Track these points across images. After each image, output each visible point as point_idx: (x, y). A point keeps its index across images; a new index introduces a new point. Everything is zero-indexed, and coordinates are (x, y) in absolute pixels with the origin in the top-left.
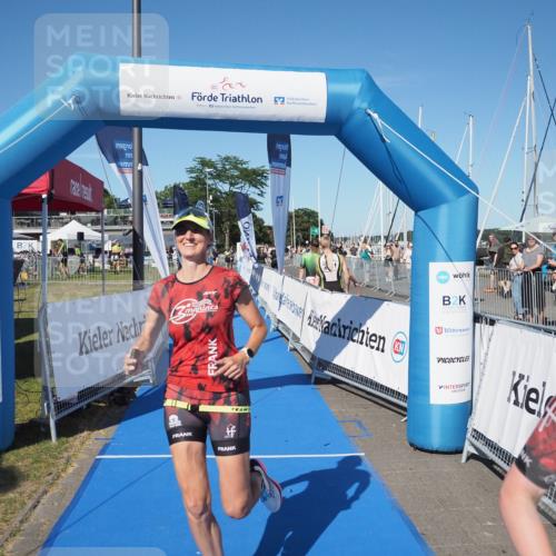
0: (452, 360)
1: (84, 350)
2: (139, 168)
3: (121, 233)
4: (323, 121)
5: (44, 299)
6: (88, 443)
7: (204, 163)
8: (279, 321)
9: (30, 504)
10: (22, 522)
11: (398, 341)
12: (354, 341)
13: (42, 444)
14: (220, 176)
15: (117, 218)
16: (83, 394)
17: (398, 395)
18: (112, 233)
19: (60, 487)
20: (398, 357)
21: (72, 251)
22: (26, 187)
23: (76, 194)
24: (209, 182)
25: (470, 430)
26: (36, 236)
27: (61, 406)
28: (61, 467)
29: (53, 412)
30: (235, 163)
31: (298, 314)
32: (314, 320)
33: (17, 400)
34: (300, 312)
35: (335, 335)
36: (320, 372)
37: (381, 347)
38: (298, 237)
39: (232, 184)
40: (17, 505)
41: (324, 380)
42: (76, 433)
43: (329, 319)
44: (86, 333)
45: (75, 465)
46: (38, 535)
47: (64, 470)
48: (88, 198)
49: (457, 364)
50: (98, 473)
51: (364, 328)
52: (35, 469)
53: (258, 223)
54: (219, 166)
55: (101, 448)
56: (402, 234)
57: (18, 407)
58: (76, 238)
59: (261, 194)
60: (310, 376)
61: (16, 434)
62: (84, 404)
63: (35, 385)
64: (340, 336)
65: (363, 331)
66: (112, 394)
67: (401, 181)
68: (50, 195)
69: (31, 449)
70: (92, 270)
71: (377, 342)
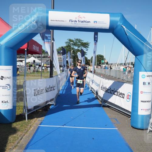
0: (145, 102)
1: (35, 94)
2: (53, 42)
3: (46, 61)
4: (108, 28)
5: (25, 79)
6: (36, 122)
7: (70, 40)
8: (92, 88)
9: (20, 138)
10: (18, 143)
11: (128, 95)
12: (115, 95)
13: (23, 121)
14: (75, 44)
15: (45, 56)
16: (35, 107)
17: (128, 111)
18: (44, 61)
19: (28, 134)
20: (128, 100)
21: (31, 66)
22: (21, 47)
23: (34, 49)
24: (72, 46)
25: (150, 123)
26: (22, 61)
27: (29, 110)
28: (29, 128)
29: (27, 112)
30: (79, 41)
31: (98, 86)
32: (103, 88)
33: (16, 108)
34: (98, 85)
35: (109, 93)
36: (104, 104)
37: (123, 97)
38: (97, 63)
39: (78, 47)
40: (16, 138)
41: (105, 106)
42: (33, 119)
43: (107, 88)
44: (36, 89)
45: (33, 128)
46: (22, 147)
47: (29, 129)
48: (38, 50)
49: (147, 103)
50: (39, 130)
51: (118, 91)
52: (21, 128)
53: (86, 58)
54: (75, 42)
55: (40, 123)
56: (129, 63)
57: (17, 110)
58: (33, 62)
59: (87, 50)
60: (101, 105)
61: (16, 118)
62: (35, 110)
63: (21, 104)
64: (111, 93)
65: (118, 92)
66: (43, 107)
67: (131, 47)
68: (27, 49)
69: (20, 122)
70: (37, 71)
71: (122, 95)
